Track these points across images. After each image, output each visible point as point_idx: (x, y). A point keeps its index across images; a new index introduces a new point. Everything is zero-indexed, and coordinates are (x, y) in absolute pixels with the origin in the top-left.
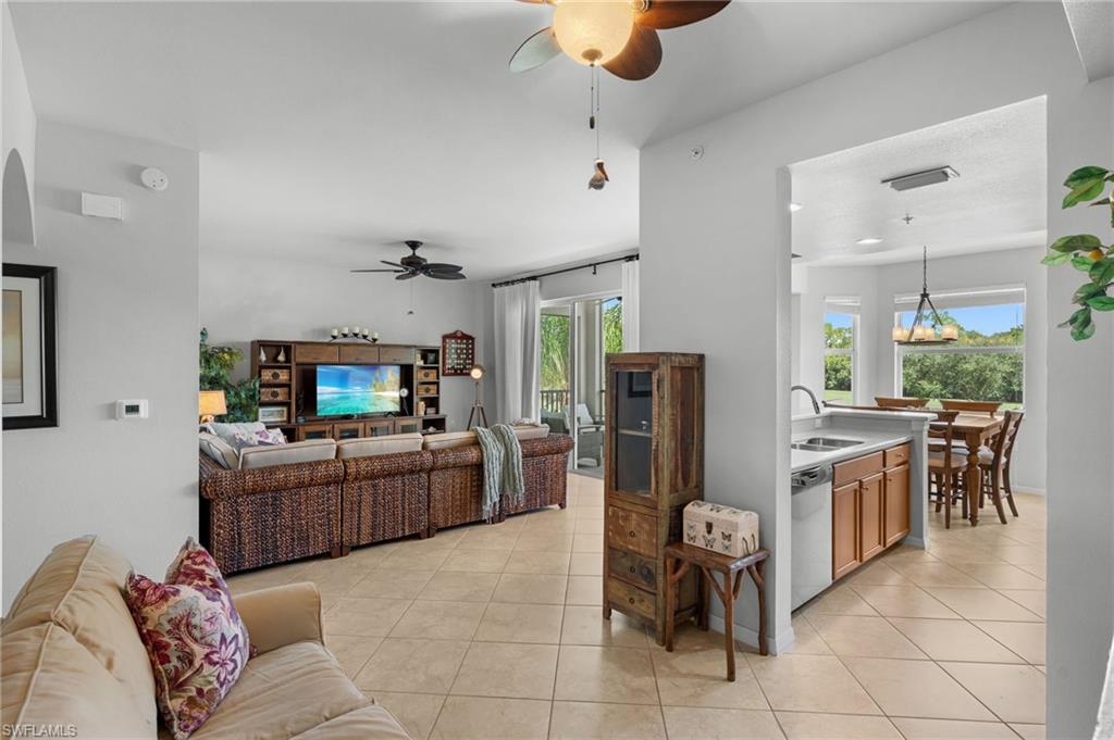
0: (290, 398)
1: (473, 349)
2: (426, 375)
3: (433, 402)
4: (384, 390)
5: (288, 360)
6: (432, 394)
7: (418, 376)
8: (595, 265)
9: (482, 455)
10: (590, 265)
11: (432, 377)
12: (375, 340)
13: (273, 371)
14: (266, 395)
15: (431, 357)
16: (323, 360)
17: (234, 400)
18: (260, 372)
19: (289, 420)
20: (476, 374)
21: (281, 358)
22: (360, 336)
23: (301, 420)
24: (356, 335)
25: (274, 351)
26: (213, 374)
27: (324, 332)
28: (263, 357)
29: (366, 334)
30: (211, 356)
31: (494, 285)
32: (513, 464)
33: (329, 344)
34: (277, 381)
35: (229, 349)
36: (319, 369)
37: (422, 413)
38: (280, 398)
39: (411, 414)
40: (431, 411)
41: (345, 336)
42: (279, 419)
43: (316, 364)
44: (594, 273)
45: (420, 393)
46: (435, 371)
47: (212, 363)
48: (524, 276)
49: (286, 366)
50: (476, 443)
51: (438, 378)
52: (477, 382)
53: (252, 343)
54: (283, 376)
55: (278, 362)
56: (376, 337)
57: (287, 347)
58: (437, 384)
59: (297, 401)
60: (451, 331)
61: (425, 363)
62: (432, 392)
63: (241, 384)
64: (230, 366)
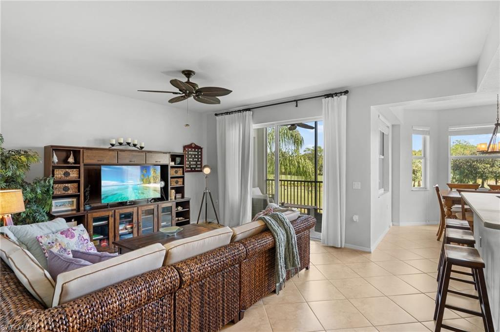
0: (79, 191)
1: (201, 155)
2: (176, 172)
3: (180, 190)
4: (150, 183)
5: (77, 161)
6: (180, 185)
7: (171, 173)
8: (296, 101)
9: (275, 241)
10: (295, 101)
11: (180, 174)
12: (142, 148)
13: (64, 170)
14: (58, 190)
15: (178, 160)
16: (105, 162)
17: (30, 196)
18: (53, 171)
19: (78, 209)
20: (207, 171)
21: (71, 160)
22: (131, 144)
23: (88, 207)
24: (128, 144)
25: (64, 154)
26: (10, 174)
27: (104, 141)
28: (55, 159)
29: (136, 143)
30: (7, 157)
31: (216, 115)
32: (292, 245)
33: (109, 150)
34: (68, 179)
35: (25, 152)
36: (103, 168)
37: (173, 198)
38: (70, 192)
39: (167, 199)
40: (179, 196)
41: (121, 144)
42: (70, 208)
43: (100, 165)
44: (297, 106)
45: (172, 183)
46: (181, 169)
47: (9, 164)
48: (241, 108)
49: (76, 166)
50: (266, 229)
51: (183, 174)
52: (207, 176)
53: (45, 148)
54: (73, 174)
55: (68, 163)
56: (143, 146)
57: (76, 152)
58: (183, 177)
59: (85, 193)
60: (188, 143)
61: (175, 164)
62: (179, 183)
63: (37, 182)
64: (27, 167)
